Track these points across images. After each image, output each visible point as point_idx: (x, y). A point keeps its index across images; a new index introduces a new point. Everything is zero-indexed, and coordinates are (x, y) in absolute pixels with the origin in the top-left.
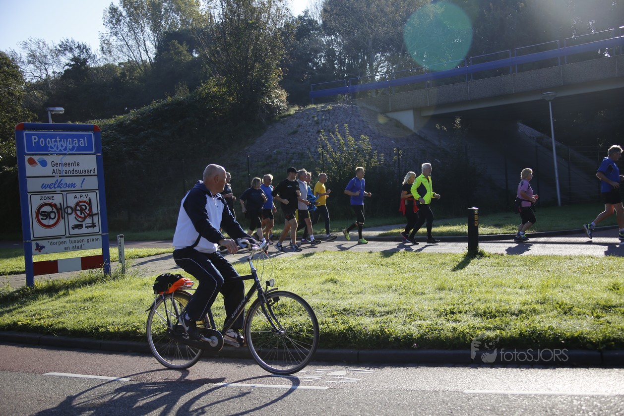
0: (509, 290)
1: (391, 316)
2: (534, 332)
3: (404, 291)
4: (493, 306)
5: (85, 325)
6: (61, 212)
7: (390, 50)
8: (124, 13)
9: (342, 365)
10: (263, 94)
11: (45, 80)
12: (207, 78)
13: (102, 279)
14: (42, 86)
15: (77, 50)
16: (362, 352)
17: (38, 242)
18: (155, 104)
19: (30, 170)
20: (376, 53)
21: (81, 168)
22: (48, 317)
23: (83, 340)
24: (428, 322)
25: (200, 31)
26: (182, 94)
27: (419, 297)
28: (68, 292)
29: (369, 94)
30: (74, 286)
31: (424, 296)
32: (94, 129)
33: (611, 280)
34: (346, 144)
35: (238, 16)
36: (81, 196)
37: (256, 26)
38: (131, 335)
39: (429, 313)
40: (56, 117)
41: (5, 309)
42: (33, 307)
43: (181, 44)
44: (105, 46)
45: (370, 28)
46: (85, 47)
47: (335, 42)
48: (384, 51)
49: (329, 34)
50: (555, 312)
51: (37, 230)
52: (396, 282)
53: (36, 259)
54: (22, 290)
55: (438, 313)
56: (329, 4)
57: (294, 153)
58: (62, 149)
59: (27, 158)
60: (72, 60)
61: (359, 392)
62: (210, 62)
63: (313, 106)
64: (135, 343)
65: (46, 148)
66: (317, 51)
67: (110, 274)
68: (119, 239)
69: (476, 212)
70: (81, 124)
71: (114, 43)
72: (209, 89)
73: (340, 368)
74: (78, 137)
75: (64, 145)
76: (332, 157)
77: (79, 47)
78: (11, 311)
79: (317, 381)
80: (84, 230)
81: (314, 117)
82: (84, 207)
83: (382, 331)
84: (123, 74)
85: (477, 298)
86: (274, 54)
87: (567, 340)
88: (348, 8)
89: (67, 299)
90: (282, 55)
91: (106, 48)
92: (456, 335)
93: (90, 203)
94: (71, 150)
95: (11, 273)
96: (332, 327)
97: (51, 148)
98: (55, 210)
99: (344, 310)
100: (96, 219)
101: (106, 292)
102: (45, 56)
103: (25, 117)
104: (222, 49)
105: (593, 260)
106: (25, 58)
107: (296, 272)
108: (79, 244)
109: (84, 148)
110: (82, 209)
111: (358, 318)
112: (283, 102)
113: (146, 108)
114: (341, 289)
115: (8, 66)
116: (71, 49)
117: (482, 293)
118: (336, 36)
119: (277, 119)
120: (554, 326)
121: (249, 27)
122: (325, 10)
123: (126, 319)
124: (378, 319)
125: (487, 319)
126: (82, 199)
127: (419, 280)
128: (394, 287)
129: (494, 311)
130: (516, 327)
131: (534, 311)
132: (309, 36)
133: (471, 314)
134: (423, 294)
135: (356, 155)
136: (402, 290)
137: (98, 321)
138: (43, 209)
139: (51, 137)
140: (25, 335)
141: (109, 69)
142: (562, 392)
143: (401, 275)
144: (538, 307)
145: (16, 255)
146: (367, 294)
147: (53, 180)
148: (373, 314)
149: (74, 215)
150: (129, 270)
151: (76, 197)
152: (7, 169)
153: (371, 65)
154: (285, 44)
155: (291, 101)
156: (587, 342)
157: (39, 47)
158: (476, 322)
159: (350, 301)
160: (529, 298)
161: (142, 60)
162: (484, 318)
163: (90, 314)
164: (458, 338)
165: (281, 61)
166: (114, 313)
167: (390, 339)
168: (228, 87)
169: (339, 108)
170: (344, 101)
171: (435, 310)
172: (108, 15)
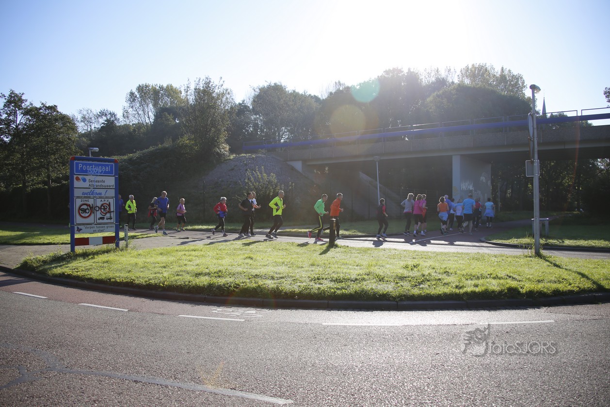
0: (350, 267)
1: (284, 280)
2: (363, 291)
3: (291, 266)
4: (342, 276)
5: (103, 277)
6: (92, 209)
7: (291, 126)
8: (138, 96)
9: (253, 308)
10: (215, 146)
11: (90, 132)
12: (183, 135)
13: (114, 250)
14: (87, 135)
15: (109, 116)
16: (265, 300)
17: (79, 226)
18: (151, 149)
19: (76, 184)
20: (283, 127)
21: (105, 184)
22: (82, 271)
23: (102, 285)
24: (304, 284)
25: (181, 108)
26: (167, 144)
27: (300, 270)
28: (94, 256)
29: (277, 150)
30: (97, 253)
31: (303, 269)
32: (115, 161)
33: (404, 262)
34: (263, 179)
35: (204, 101)
36: (105, 200)
37: (214, 107)
38: (130, 284)
39: (305, 279)
40: (94, 153)
41: (58, 264)
42: (74, 264)
43: (169, 115)
44: (125, 114)
45: (280, 113)
46: (114, 114)
47: (259, 119)
48: (286, 126)
49: (256, 115)
50: (375, 280)
51: (78, 219)
52: (287, 260)
53: (77, 236)
54: (68, 254)
55: (310, 279)
56: (257, 97)
57: (231, 182)
58: (95, 172)
59: (75, 176)
60: (106, 121)
61: (262, 323)
62: (185, 126)
63: (244, 155)
64: (132, 289)
65: (86, 171)
66: (248, 124)
67: (119, 247)
68: (125, 227)
69: (335, 221)
70: (108, 158)
71: (131, 112)
72: (184, 142)
73: (252, 309)
74: (105, 166)
75: (97, 170)
76: (253, 185)
77: (110, 113)
78: (61, 266)
79: (238, 316)
80: (105, 221)
81: (244, 161)
82: (106, 207)
83: (278, 288)
84: (134, 130)
85: (333, 271)
86: (223, 124)
87: (380, 295)
88: (267, 100)
89: (93, 261)
90: (228, 124)
91: (126, 115)
92: (320, 292)
93: (109, 205)
94: (101, 173)
95: (62, 244)
96: (249, 285)
97: (89, 171)
98: (89, 208)
99: (256, 275)
100: (112, 214)
101: (116, 258)
102: (91, 118)
103: (76, 152)
104: (193, 119)
105: (396, 251)
106: (79, 119)
107: (229, 252)
108: (102, 229)
109: (108, 172)
110: (105, 208)
111: (264, 280)
112: (227, 152)
113: (146, 151)
114: (255, 263)
115: (70, 123)
116: (106, 114)
117: (335, 268)
118: (260, 116)
119: (223, 161)
120: (374, 288)
121: (209, 107)
122: (254, 101)
123: (127, 274)
124: (276, 281)
125: (338, 283)
126: (105, 202)
127: (301, 259)
128: (286, 263)
129: (342, 279)
130: (354, 288)
131: (364, 279)
132: (244, 114)
133: (329, 280)
134: (302, 267)
135: (268, 185)
136: (291, 265)
137: (111, 275)
138: (81, 208)
139: (90, 165)
140: (68, 280)
141: (126, 127)
142: (375, 325)
143: (290, 256)
144: (366, 277)
145: (66, 233)
146: (270, 267)
147: (89, 190)
148: (273, 278)
149: (100, 211)
150: (130, 246)
151: (101, 201)
152: (64, 182)
153: (279, 134)
154: (230, 118)
155: (232, 151)
156: (391, 297)
157: (88, 113)
158: (332, 285)
159: (259, 270)
160: (361, 272)
161: (146, 123)
162: (336, 283)
163: (106, 270)
164: (321, 294)
165: (227, 128)
166: (120, 271)
167: (283, 293)
168: (195, 141)
169: (259, 157)
170: (262, 153)
171: (309, 277)
172: (129, 96)
